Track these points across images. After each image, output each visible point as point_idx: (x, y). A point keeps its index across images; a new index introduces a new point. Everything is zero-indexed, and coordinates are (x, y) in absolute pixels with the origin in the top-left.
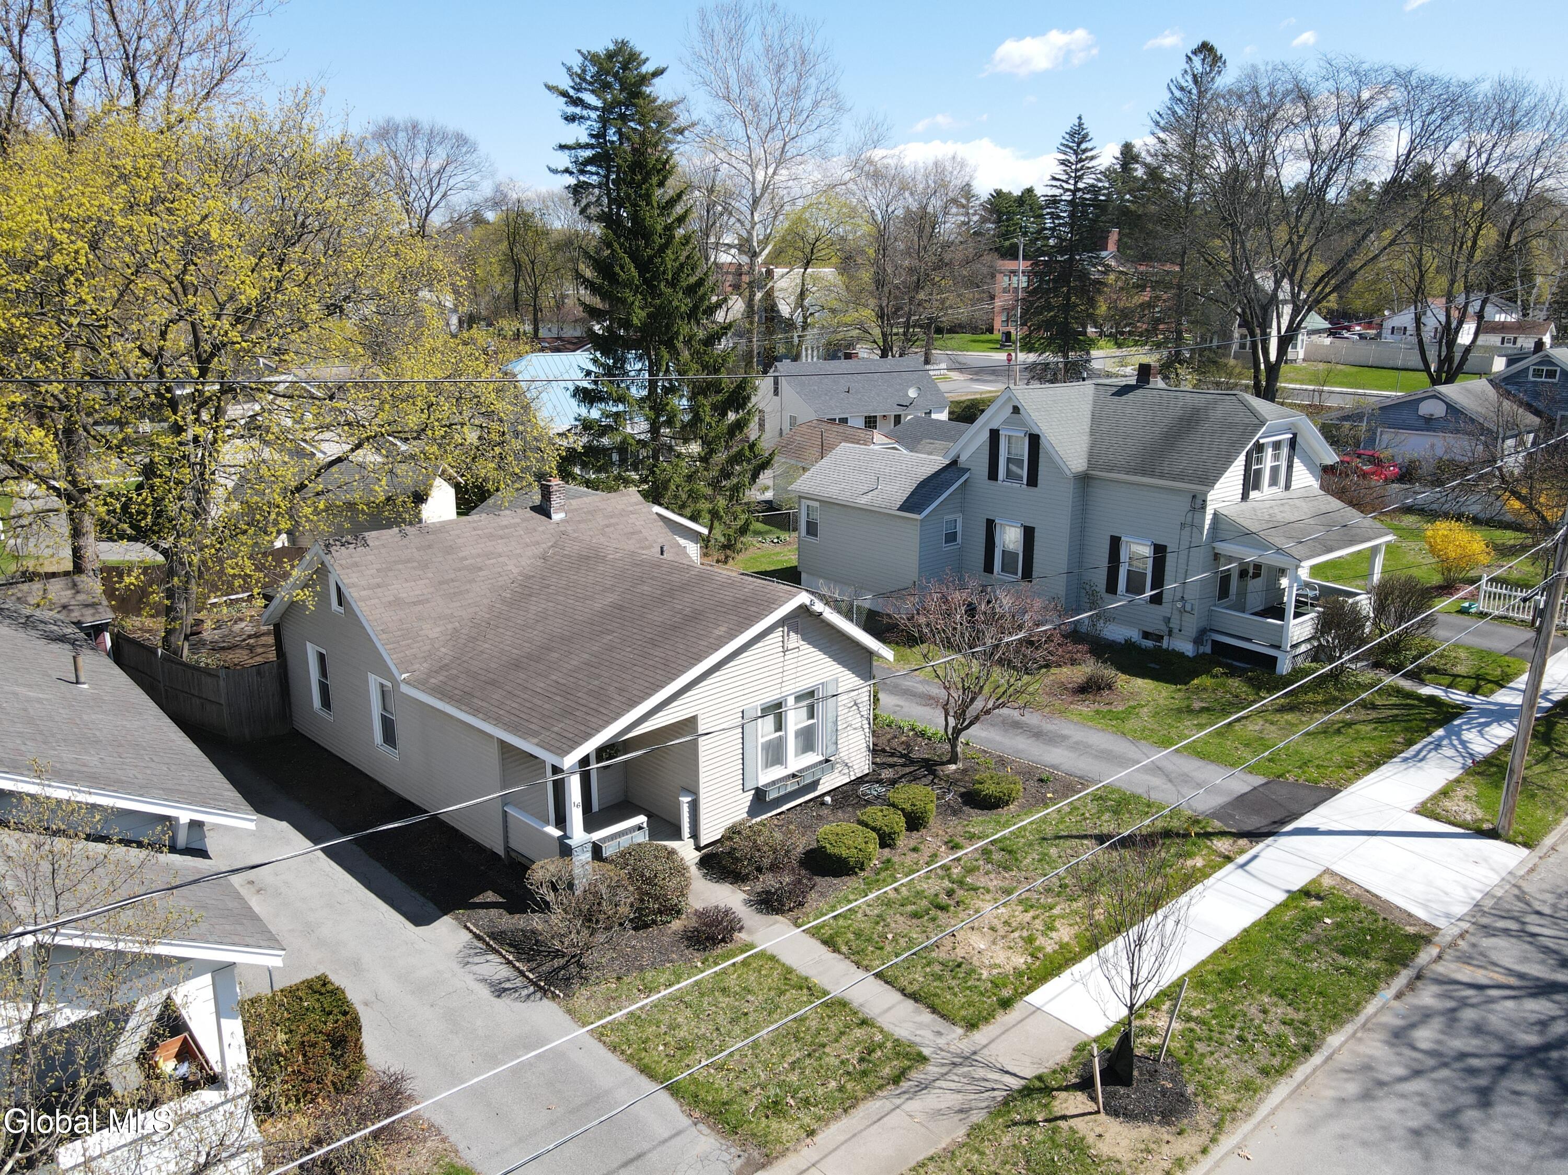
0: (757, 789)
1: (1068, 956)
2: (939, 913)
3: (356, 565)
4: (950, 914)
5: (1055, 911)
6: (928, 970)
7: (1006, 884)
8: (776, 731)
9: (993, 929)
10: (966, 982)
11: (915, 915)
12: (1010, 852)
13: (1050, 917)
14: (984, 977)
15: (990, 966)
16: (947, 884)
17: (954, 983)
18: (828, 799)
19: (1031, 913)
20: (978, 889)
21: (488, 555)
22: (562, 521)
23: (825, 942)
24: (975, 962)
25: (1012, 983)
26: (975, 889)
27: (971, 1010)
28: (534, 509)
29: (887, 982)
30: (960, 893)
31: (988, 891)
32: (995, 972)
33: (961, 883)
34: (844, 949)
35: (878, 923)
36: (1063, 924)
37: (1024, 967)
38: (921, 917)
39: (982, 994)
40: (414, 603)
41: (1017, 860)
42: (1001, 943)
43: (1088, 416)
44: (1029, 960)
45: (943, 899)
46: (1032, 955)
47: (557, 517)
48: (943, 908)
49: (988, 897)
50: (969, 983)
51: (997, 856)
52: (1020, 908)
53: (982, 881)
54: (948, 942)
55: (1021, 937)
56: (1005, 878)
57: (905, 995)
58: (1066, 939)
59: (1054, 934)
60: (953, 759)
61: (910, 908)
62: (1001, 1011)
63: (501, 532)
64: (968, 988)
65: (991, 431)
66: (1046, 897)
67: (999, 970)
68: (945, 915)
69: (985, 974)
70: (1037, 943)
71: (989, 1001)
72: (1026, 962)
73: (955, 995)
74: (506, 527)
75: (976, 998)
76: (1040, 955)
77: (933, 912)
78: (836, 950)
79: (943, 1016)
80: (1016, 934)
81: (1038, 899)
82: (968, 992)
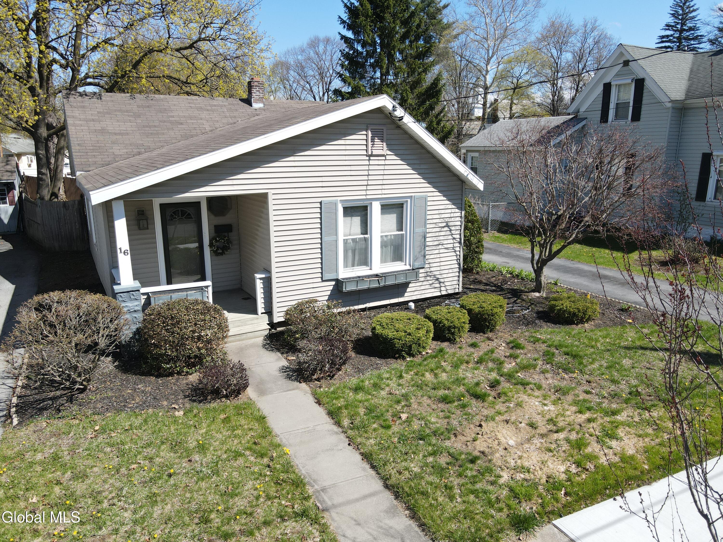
0: (337, 280)
1: (631, 472)
2: (474, 402)
3: (84, 107)
4: (486, 404)
5: (621, 418)
6: (430, 459)
7: (563, 384)
8: (362, 234)
9: (532, 425)
10: (474, 483)
11: (445, 400)
12: (575, 356)
13: (612, 422)
14: (501, 481)
15: (515, 469)
16: (494, 375)
17: (456, 481)
18: (412, 305)
19: (588, 415)
20: (528, 384)
21: (191, 118)
22: (260, 109)
23: (330, 414)
24: (497, 458)
25: (540, 496)
26: (524, 384)
27: (467, 523)
28: (242, 100)
29: (373, 467)
30: (505, 385)
31: (539, 387)
32: (520, 476)
33: (510, 376)
34: (346, 422)
35: (398, 402)
36: (629, 433)
37: (563, 477)
38: (450, 402)
39: (490, 504)
40: (116, 134)
41: (580, 363)
42: (537, 441)
43: (688, 71)
44: (574, 469)
45: (485, 387)
46: (578, 464)
47: (256, 105)
48: (478, 397)
49: (537, 393)
50: (478, 486)
51: (559, 359)
52: (574, 409)
53: (536, 378)
54: (470, 433)
55: (568, 440)
56: (563, 378)
57: (387, 487)
58: (631, 452)
59: (614, 443)
60: (538, 289)
61: (441, 392)
62: (512, 534)
63: (209, 108)
64: (473, 492)
65: (605, 85)
66: (610, 402)
67: (527, 476)
68: (480, 404)
69: (505, 477)
70: (589, 450)
71: (498, 516)
72: (567, 471)
73: (451, 498)
74: (215, 105)
75: (479, 508)
76: (590, 466)
77: (466, 399)
78: (338, 424)
79: (422, 526)
80: (561, 436)
81: (601, 403)
82: (472, 497)
